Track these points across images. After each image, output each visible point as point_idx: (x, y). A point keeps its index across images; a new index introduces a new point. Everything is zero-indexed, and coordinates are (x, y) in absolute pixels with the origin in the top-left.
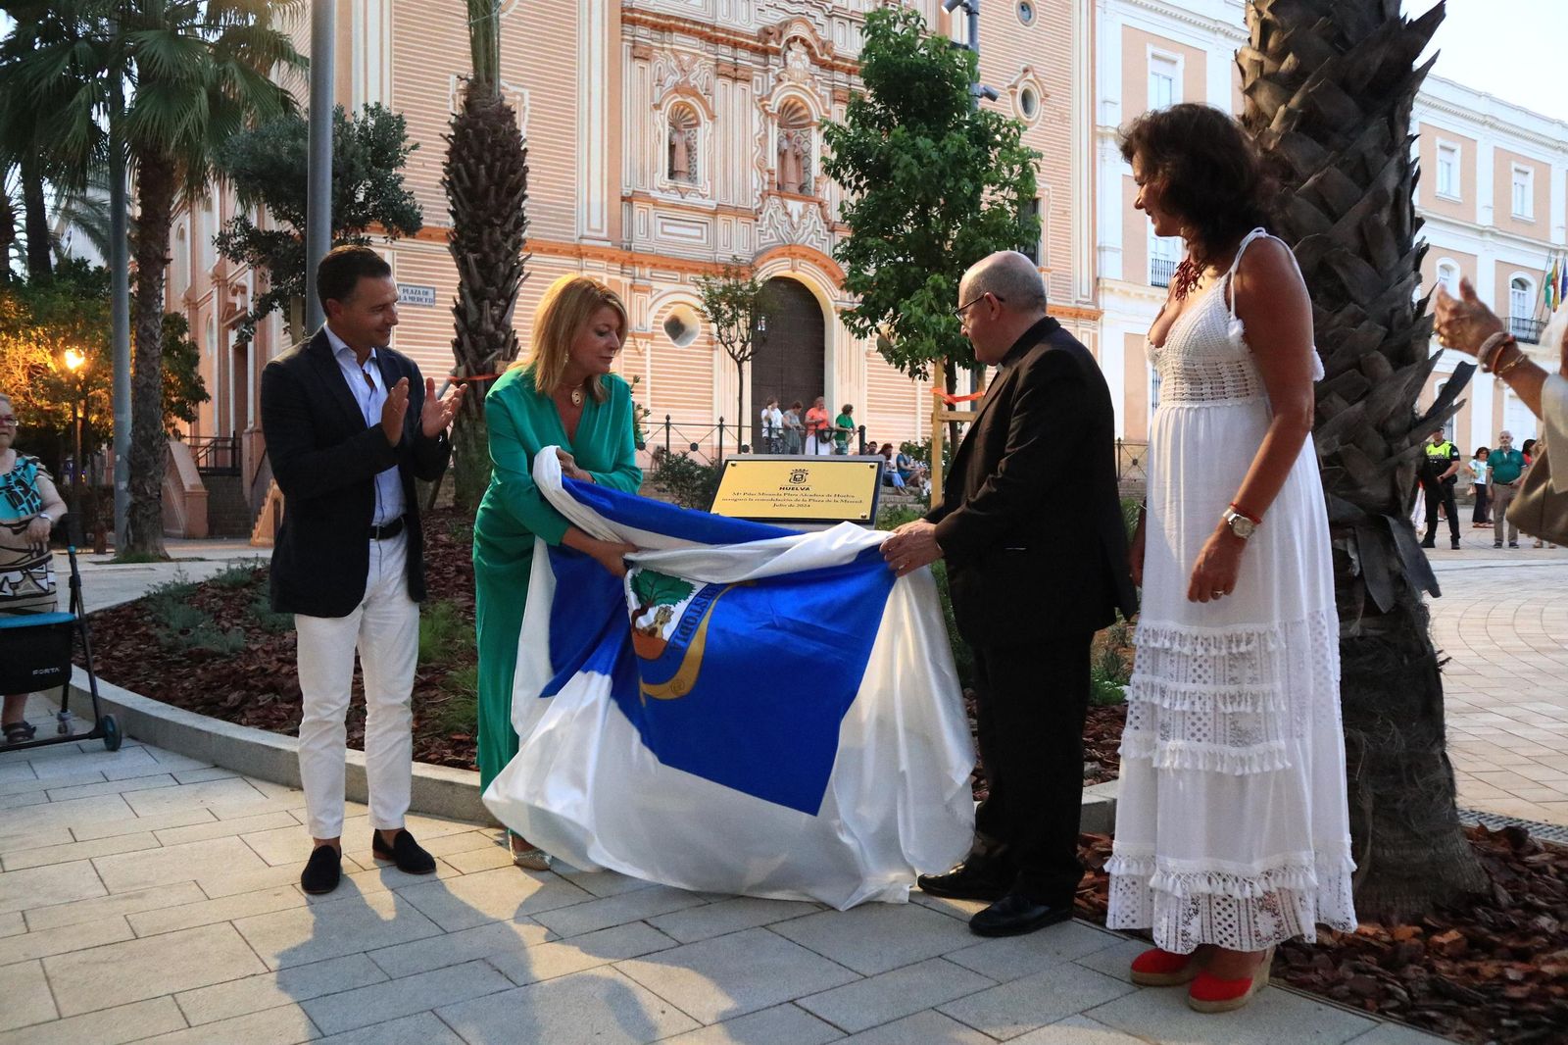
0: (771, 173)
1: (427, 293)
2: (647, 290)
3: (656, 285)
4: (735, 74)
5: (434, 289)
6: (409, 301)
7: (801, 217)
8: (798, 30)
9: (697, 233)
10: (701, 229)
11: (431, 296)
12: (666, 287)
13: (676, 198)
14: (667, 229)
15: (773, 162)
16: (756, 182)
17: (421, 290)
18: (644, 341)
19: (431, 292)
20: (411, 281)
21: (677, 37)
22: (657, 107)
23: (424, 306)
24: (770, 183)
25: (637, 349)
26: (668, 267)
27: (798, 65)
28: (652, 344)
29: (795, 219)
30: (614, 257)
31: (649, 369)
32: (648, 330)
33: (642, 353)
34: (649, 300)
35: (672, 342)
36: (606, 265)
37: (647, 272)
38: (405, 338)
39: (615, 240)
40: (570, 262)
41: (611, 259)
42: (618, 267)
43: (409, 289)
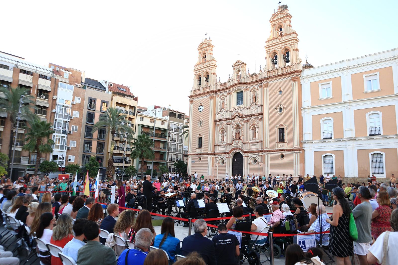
0: (234, 137)
2: (217, 157)
3: (218, 157)
4: (229, 124)
5: (195, 161)
7: (238, 143)
8: (237, 114)
12: (220, 157)
13: (221, 144)
15: (234, 135)
16: (232, 139)
21: (221, 122)
22: (219, 132)
23: (194, 163)
24: (234, 138)
26: (219, 154)
27: (237, 119)
29: (237, 143)
30: (211, 154)
31: (217, 168)
32: (218, 163)
33: (217, 166)
34: (217, 159)
35: (221, 164)
36: (211, 155)
37: (217, 155)
38: (192, 167)
39: (213, 151)
40: (207, 155)
41: (212, 154)
42: (213, 155)
43: (193, 161)
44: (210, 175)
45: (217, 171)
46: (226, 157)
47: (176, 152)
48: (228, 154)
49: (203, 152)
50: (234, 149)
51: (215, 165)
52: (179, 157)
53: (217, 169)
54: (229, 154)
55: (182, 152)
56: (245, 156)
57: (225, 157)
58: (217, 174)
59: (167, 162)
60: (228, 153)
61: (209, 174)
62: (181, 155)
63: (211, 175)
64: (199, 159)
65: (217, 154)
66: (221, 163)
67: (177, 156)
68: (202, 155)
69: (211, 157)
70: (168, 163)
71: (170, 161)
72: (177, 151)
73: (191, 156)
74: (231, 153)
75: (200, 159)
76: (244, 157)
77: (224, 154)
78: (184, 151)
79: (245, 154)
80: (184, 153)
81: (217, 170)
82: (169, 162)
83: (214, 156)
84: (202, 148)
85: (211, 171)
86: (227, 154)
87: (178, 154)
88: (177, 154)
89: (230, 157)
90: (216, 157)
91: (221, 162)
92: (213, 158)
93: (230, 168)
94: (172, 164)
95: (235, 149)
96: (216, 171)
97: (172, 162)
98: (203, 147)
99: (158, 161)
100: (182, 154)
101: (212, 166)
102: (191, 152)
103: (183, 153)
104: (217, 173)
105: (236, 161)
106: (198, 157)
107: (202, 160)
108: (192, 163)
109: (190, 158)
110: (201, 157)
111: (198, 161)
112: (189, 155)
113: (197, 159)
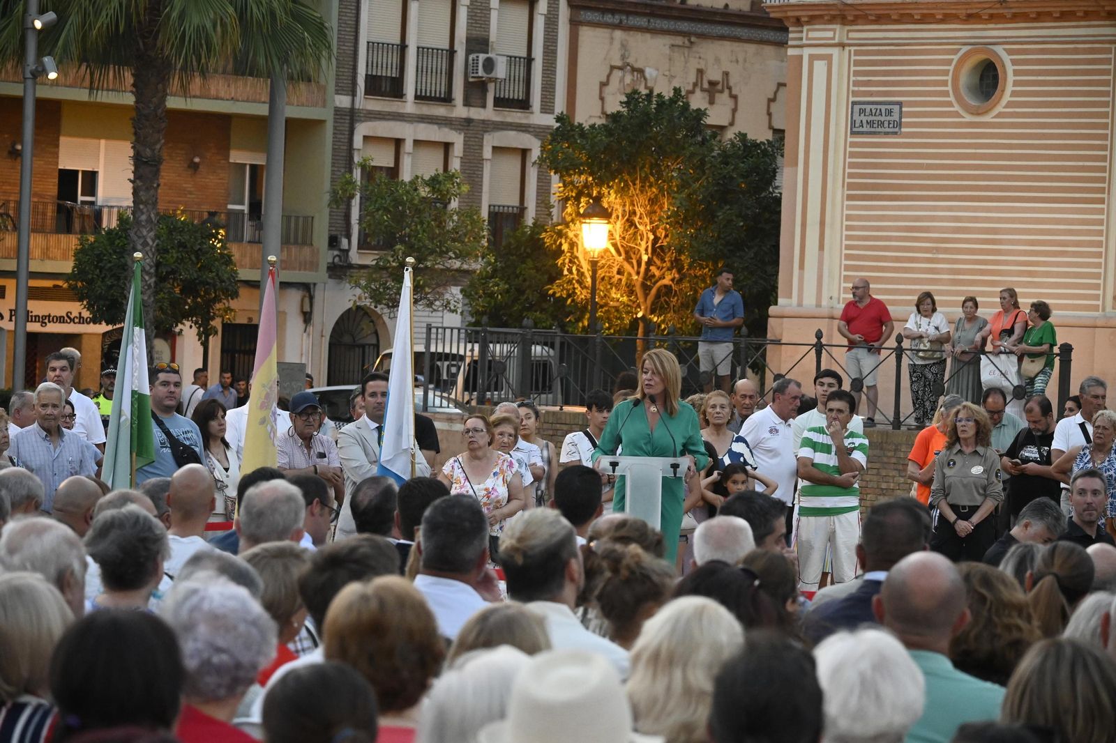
1: (890, 112)
5: (900, 104)
6: (866, 129)
11: (896, 117)
17: (883, 108)
19: (896, 108)
20: (871, 94)
23: (887, 134)
40: (1102, 30)
43: (868, 107)
59: (343, 101)
64: (968, 78)
68: (1023, 17)
70: (351, 117)
71: (375, 86)
75: (990, 76)
82: (364, 102)
94: (408, 132)
97: (409, 105)
99: (218, 85)
106: (956, 58)
107: (1014, 94)
108: (853, 133)
109: (820, 67)
110: (999, 50)
111: (957, 115)
112: (813, 20)
113: (945, 83)
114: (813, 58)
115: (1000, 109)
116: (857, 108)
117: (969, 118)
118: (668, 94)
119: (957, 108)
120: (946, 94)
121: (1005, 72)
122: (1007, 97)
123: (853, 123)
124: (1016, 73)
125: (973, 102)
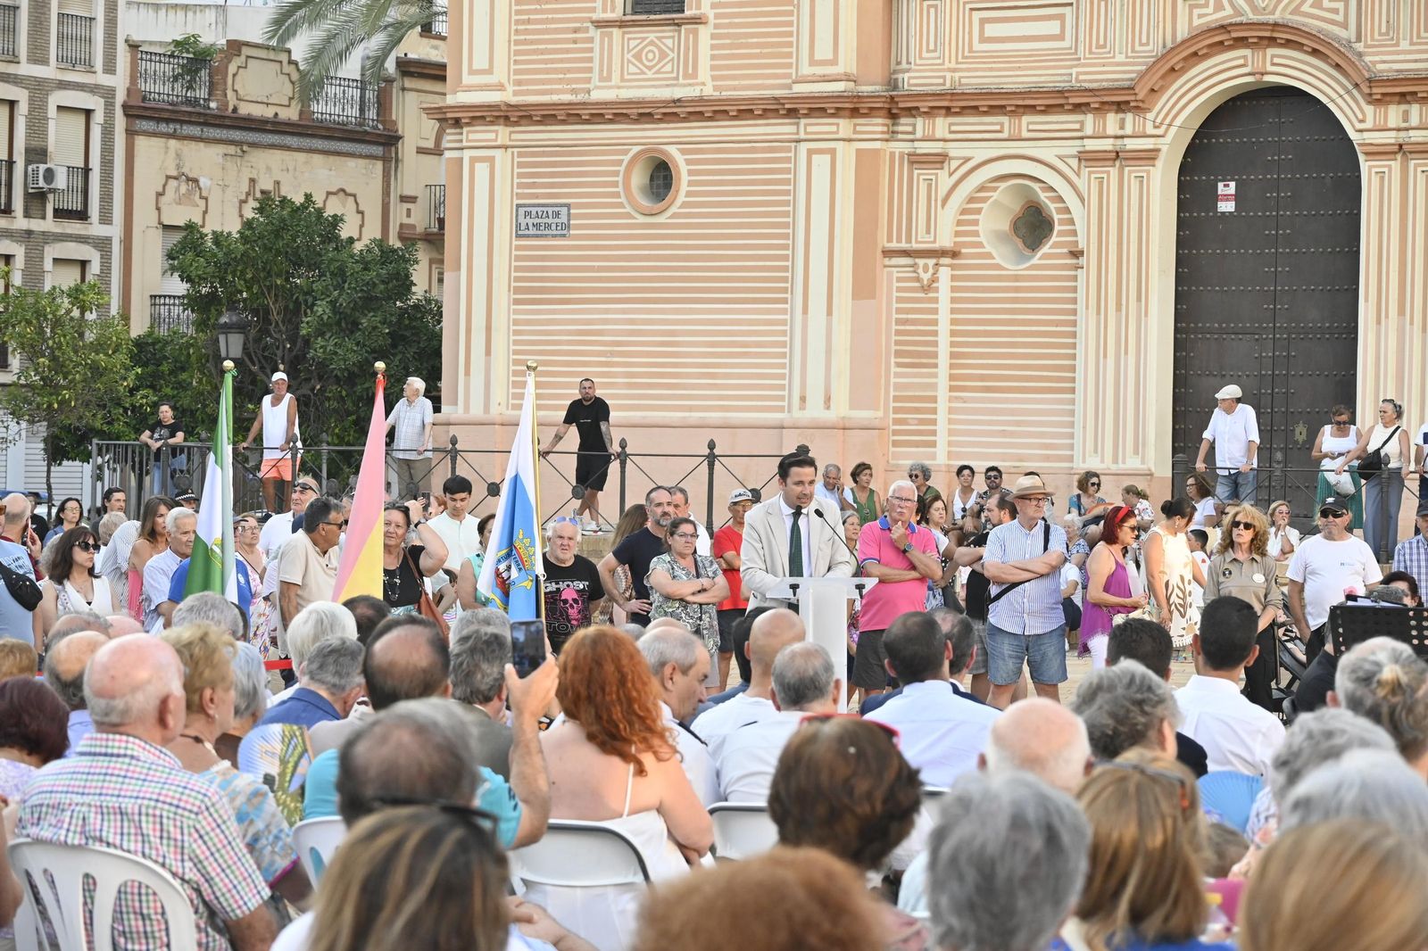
1: (557, 215)
2: (940, 160)
3: (955, 150)
5: (568, 206)
6: (532, 231)
9: (1053, 27)
10: (1061, 17)
11: (564, 219)
12: (980, 152)
14: (991, 30)
17: (550, 210)
18: (931, 262)
19: (564, 210)
20: (537, 196)
23: (554, 236)
25: (918, 279)
26: (975, 110)
28: (953, 267)
30: (853, 108)
31: (944, 317)
32: (945, 240)
33: (929, 287)
34: (944, 180)
35: (1003, 257)
36: (844, 126)
37: (941, 125)
38: (525, 294)
39: (877, 71)
40: (782, 129)
41: (855, 112)
42: (877, 125)
43: (534, 210)
44: (831, 416)
45: (943, 360)
46: (1087, 158)
47: (25, 69)
48: (1120, 107)
49: (704, 85)
50: (1220, 47)
51: (894, 274)
52: (64, 142)
53: (944, 327)
54: (1139, 109)
55: (110, 68)
56: (1389, 138)
57: (1072, 148)
58: (943, 393)
60: (1121, 100)
61: (814, 398)
62: (95, 103)
63: (841, 409)
64: (639, 178)
65: (931, 113)
66: (1000, 237)
67: (37, 124)
68: (698, 116)
69: (847, 155)
72: (38, 57)
73: (502, 133)
74: (1163, 103)
75: (661, 177)
76: (1377, 153)
77: (1048, 109)
78: (134, 47)
79: (1394, 114)
80: (134, 75)
81: (944, 340)
83: (892, 136)
84: (698, 21)
85: (842, 361)
86: (1103, 108)
87: (57, 98)
88: (39, 89)
89: (1150, 156)
90: (916, 160)
91: (994, 221)
92: (866, 162)
93: (1143, 313)
95: (1241, 42)
96: (918, 356)
98: (706, 9)
100: (108, 94)
101: (864, 287)
102: (500, 75)
103: (119, 82)
104: (943, 381)
105: (1227, 207)
106: (627, 158)
107: (689, 194)
108: (518, 236)
109: (482, 170)
110: (673, 151)
111: (629, 216)
112: (474, 120)
113: (615, 184)
114: (473, 160)
115: (673, 209)
116: (522, 210)
117: (642, 219)
118: (298, 199)
119: (628, 209)
120: (617, 195)
121: (679, 172)
122: (681, 198)
123: (518, 226)
124: (690, 173)
125: (645, 203)
